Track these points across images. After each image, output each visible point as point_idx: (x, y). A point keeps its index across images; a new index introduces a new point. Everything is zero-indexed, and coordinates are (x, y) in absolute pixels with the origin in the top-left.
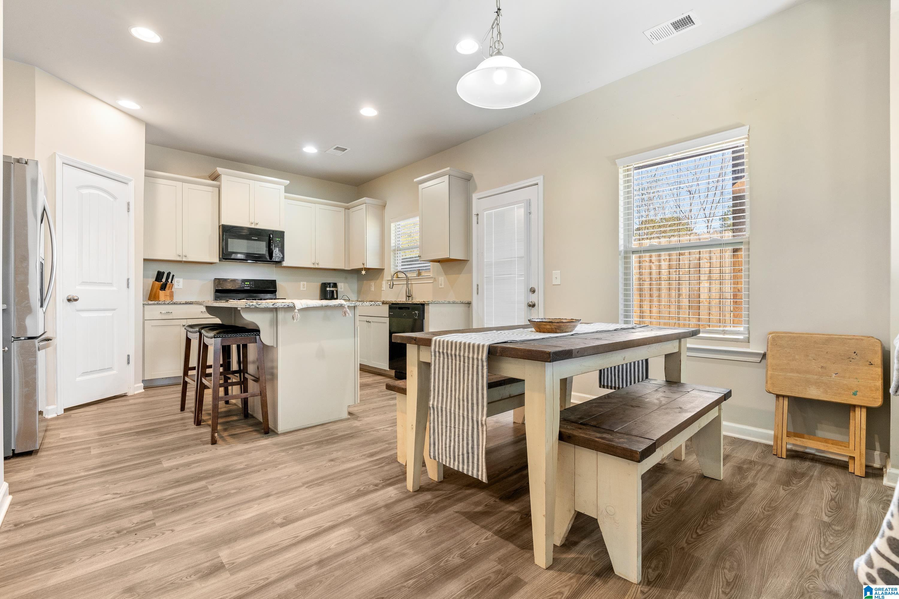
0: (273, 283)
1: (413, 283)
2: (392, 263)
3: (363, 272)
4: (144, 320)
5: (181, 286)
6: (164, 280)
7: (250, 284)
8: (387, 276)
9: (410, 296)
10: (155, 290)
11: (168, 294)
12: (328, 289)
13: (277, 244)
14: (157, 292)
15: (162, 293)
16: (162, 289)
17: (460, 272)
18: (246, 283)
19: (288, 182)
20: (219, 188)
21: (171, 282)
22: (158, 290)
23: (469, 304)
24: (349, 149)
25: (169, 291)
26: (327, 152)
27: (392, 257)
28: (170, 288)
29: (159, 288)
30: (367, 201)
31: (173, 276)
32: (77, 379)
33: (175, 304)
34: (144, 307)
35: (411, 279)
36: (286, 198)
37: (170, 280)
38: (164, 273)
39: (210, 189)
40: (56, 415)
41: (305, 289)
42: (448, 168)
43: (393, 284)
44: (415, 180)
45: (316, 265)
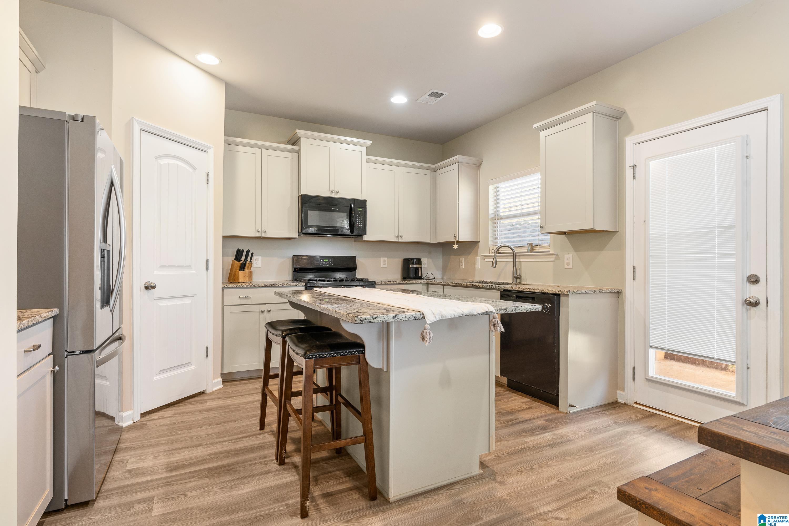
0: (353, 259)
1: (521, 260)
2: (490, 235)
3: (455, 247)
4: (223, 306)
5: (260, 265)
6: (243, 259)
7: (329, 261)
8: (482, 250)
9: (519, 278)
10: (234, 270)
11: (247, 275)
12: (412, 266)
13: (359, 215)
14: (237, 273)
15: (241, 273)
16: (241, 269)
17: (601, 248)
18: (325, 260)
19: (370, 142)
20: (298, 152)
21: (250, 261)
22: (238, 270)
23: (619, 293)
24: (446, 94)
25: (248, 271)
26: (418, 101)
27: (490, 227)
28: (249, 268)
29: (238, 268)
30: (460, 160)
31: (252, 254)
32: (155, 378)
33: (254, 287)
34: (223, 290)
35: (519, 256)
36: (368, 161)
37: (249, 259)
38: (243, 251)
39: (289, 155)
40: (132, 422)
41: (386, 266)
42: (594, 103)
43: (496, 261)
44: (535, 126)
45: (400, 238)
